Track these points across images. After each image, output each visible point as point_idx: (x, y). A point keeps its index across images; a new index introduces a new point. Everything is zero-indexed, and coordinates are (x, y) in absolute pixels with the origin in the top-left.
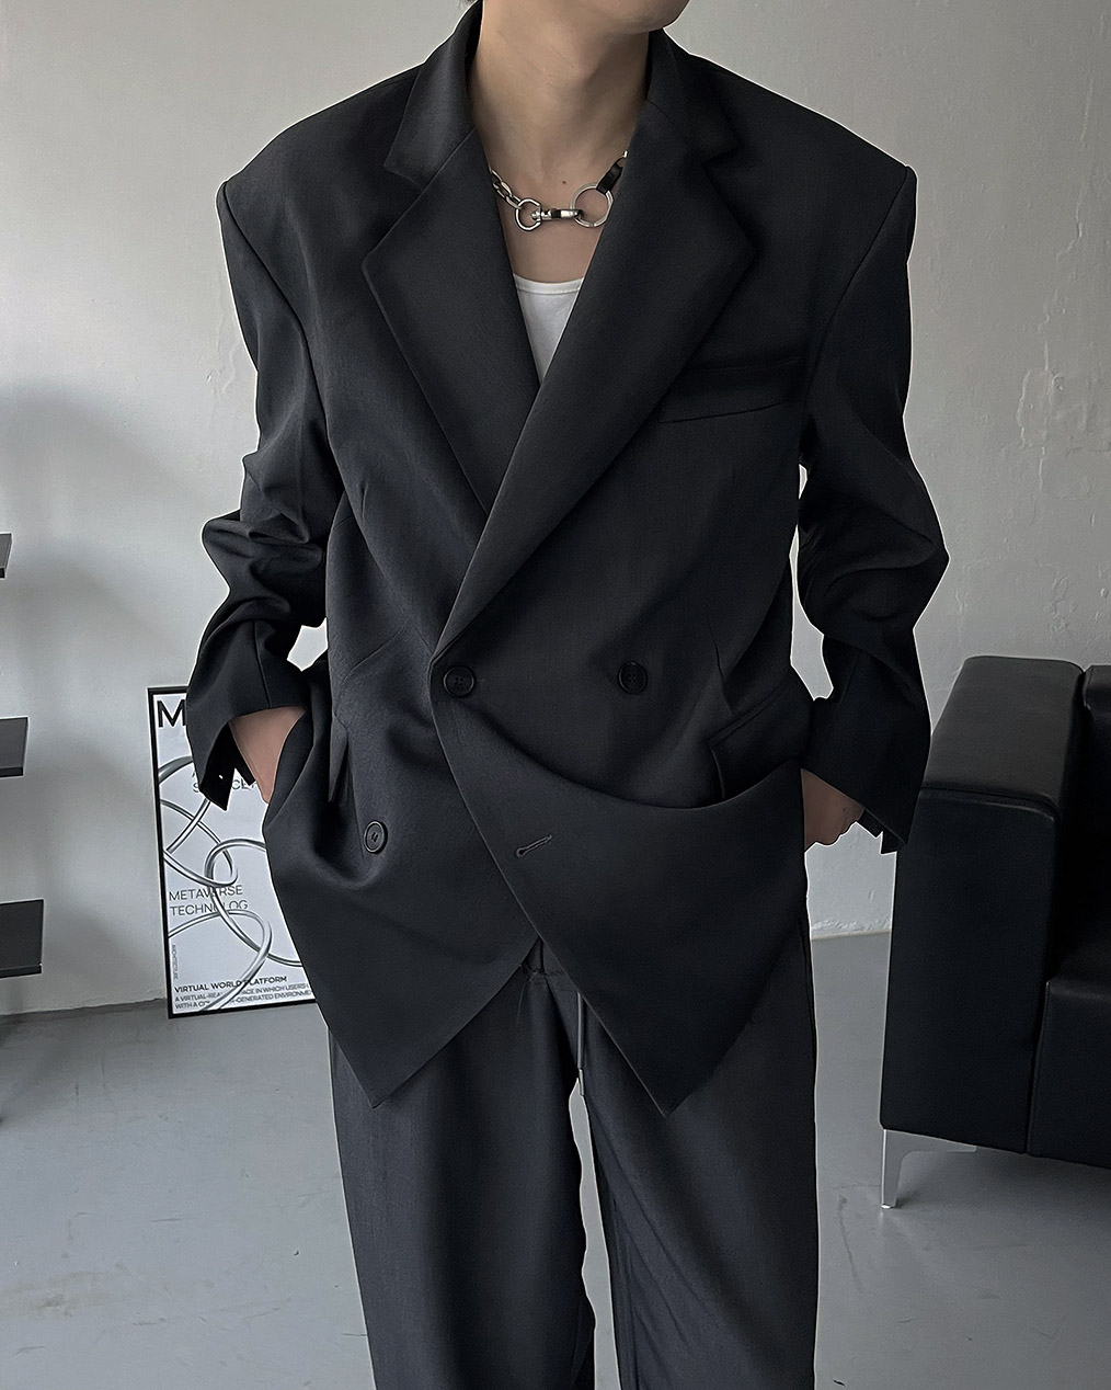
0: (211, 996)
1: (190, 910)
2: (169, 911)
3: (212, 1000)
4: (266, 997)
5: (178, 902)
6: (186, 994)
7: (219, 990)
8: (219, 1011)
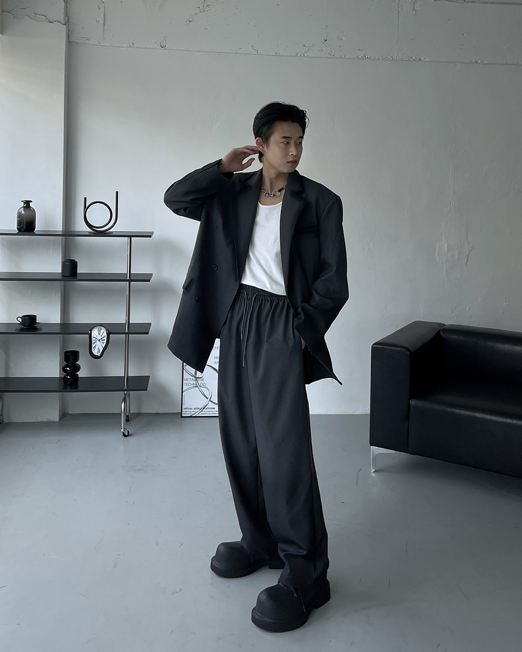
0: (193, 411)
1: (190, 384)
2: (184, 384)
3: (194, 413)
4: (209, 414)
5: (186, 382)
6: (185, 410)
7: (195, 410)
8: (195, 417)
